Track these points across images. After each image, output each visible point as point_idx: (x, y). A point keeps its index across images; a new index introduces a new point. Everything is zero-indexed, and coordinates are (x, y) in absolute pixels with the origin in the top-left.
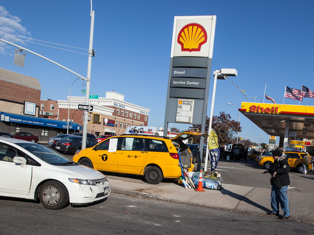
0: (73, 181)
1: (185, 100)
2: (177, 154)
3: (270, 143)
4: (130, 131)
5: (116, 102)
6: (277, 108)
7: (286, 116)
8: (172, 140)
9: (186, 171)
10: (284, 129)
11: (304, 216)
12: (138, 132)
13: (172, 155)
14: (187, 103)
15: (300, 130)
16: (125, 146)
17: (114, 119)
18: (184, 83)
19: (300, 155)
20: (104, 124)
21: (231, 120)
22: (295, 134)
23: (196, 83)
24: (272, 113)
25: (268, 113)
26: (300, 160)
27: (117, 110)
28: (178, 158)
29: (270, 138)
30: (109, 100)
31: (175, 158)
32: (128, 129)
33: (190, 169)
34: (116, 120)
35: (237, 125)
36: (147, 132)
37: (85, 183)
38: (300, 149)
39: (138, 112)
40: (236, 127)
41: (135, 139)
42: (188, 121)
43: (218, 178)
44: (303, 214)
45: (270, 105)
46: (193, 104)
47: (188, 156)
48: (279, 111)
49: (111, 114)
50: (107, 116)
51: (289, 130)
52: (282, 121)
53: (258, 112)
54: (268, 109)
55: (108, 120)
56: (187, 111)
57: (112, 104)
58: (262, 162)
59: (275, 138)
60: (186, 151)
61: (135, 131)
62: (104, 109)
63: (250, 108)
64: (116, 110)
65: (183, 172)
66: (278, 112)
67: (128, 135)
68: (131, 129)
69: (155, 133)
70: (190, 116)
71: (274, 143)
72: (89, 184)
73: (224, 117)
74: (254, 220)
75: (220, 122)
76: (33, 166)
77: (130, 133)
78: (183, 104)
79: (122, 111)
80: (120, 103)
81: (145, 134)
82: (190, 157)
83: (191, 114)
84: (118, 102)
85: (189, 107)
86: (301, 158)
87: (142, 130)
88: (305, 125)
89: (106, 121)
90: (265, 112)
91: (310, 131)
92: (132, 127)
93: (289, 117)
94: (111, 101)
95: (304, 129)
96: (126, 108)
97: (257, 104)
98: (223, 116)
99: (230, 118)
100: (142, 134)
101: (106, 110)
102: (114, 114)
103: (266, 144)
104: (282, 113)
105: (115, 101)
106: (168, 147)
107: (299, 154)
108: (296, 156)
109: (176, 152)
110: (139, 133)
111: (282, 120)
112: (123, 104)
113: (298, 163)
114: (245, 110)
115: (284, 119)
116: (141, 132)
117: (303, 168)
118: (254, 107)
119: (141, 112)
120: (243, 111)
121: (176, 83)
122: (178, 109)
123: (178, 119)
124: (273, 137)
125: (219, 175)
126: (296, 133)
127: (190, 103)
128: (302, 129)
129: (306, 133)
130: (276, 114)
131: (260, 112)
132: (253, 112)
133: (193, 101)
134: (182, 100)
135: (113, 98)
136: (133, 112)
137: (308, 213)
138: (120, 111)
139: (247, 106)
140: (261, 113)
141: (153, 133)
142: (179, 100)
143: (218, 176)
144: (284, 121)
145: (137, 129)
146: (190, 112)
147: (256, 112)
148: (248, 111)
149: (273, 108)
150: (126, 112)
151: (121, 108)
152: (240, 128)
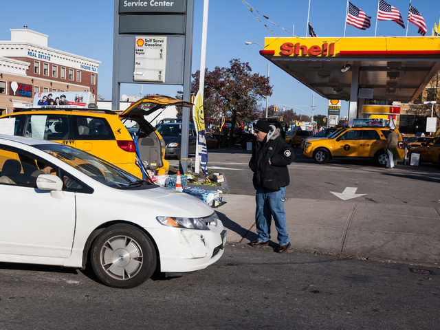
0: (166, 222)
1: (148, 38)
2: (132, 142)
3: (330, 113)
4: (40, 103)
5: (32, 48)
6: (332, 45)
7: (351, 61)
8: (120, 116)
9: (151, 174)
10: (349, 86)
11: (373, 248)
12: (55, 104)
13: (122, 144)
14: (152, 43)
15: (381, 86)
16: (31, 132)
17: (30, 83)
18: (145, 4)
19: (380, 133)
20: (11, 92)
21: (252, 73)
22: (371, 94)
23: (168, 4)
24: (323, 56)
25: (315, 56)
26: (380, 142)
27: (36, 65)
28: (134, 150)
29: (330, 104)
30: (17, 46)
31: (128, 150)
32: (37, 98)
33: (161, 170)
34: (34, 84)
35: (264, 83)
36: (73, 103)
37: (188, 225)
38: (381, 122)
39: (78, 66)
40: (263, 86)
41: (50, 117)
42: (156, 79)
43: (220, 184)
44: (371, 245)
45: (318, 41)
46: (164, 45)
47: (157, 145)
48: (336, 51)
49: (23, 73)
50: (15, 77)
51: (360, 87)
52: (343, 71)
53: (296, 56)
54: (316, 47)
55: (19, 84)
56: (155, 59)
57: (24, 54)
58: (309, 149)
59: (339, 104)
60: (151, 136)
61: (49, 101)
62: (8, 64)
63: (281, 48)
64: (32, 64)
65: (146, 176)
66: (335, 53)
67: (37, 109)
68: (41, 98)
69: (88, 103)
70: (160, 69)
71: (338, 113)
72: (196, 228)
73: (239, 69)
74: (273, 261)
75: (232, 78)
76: (77, 194)
77: (40, 107)
78: (146, 45)
79: (45, 67)
80: (39, 50)
81: (69, 107)
82: (161, 147)
83: (162, 64)
84: (36, 49)
85: (157, 50)
86: (383, 138)
87: (63, 99)
88: (389, 75)
89: (15, 87)
90: (310, 54)
91: (401, 87)
92: (43, 94)
93: (358, 61)
94: (22, 46)
95: (388, 83)
96: (53, 60)
97: (293, 40)
98: (236, 68)
99: (250, 70)
100: (64, 107)
101: (12, 65)
102: (29, 72)
103: (324, 117)
104: (343, 54)
105: (29, 47)
106: (114, 130)
107: (379, 131)
108: (373, 135)
109: (129, 138)
110: (58, 106)
111: (343, 68)
112: (45, 52)
113: (377, 148)
114: (272, 53)
115: (347, 66)
116: (61, 103)
117: (388, 157)
118: (289, 45)
119: (82, 67)
120: (268, 55)
121: (129, 4)
122: (137, 56)
123: (139, 74)
124: (335, 101)
125: (221, 179)
126: (372, 90)
127: (159, 43)
128: (385, 83)
129: (394, 91)
130: (330, 56)
131: (300, 55)
132: (287, 56)
133: (165, 38)
134: (144, 38)
135: (25, 42)
136: (68, 68)
137: (382, 242)
138: (51, 68)
139: (274, 44)
140: (303, 56)
141: (84, 104)
142: (137, 38)
143: (218, 181)
144: (347, 69)
145: (53, 98)
146: (161, 61)
147: (292, 55)
148: (277, 54)
149: (325, 45)
150: (54, 69)
151: (42, 60)
152: (269, 88)
